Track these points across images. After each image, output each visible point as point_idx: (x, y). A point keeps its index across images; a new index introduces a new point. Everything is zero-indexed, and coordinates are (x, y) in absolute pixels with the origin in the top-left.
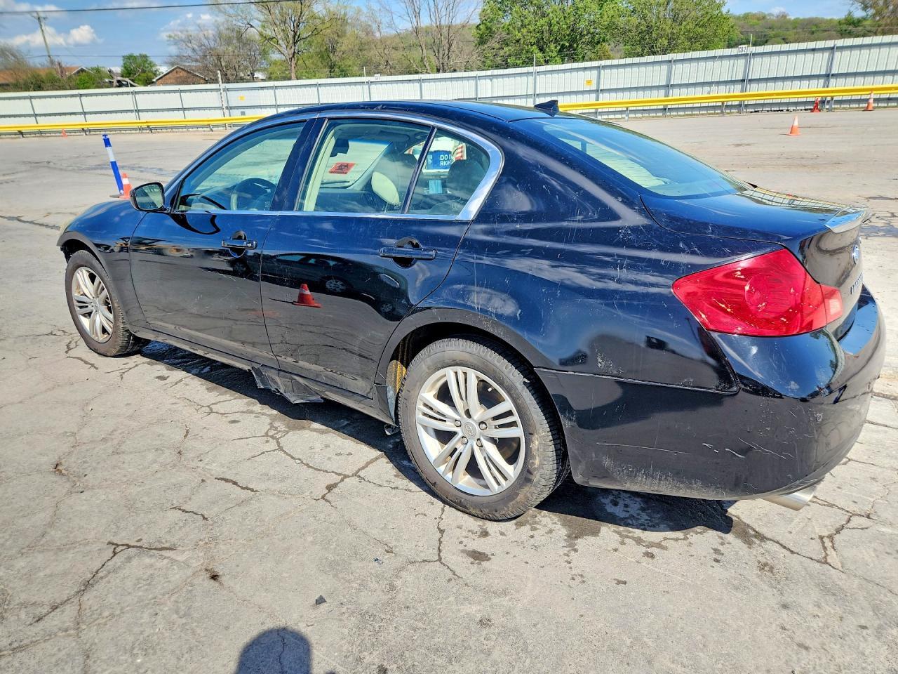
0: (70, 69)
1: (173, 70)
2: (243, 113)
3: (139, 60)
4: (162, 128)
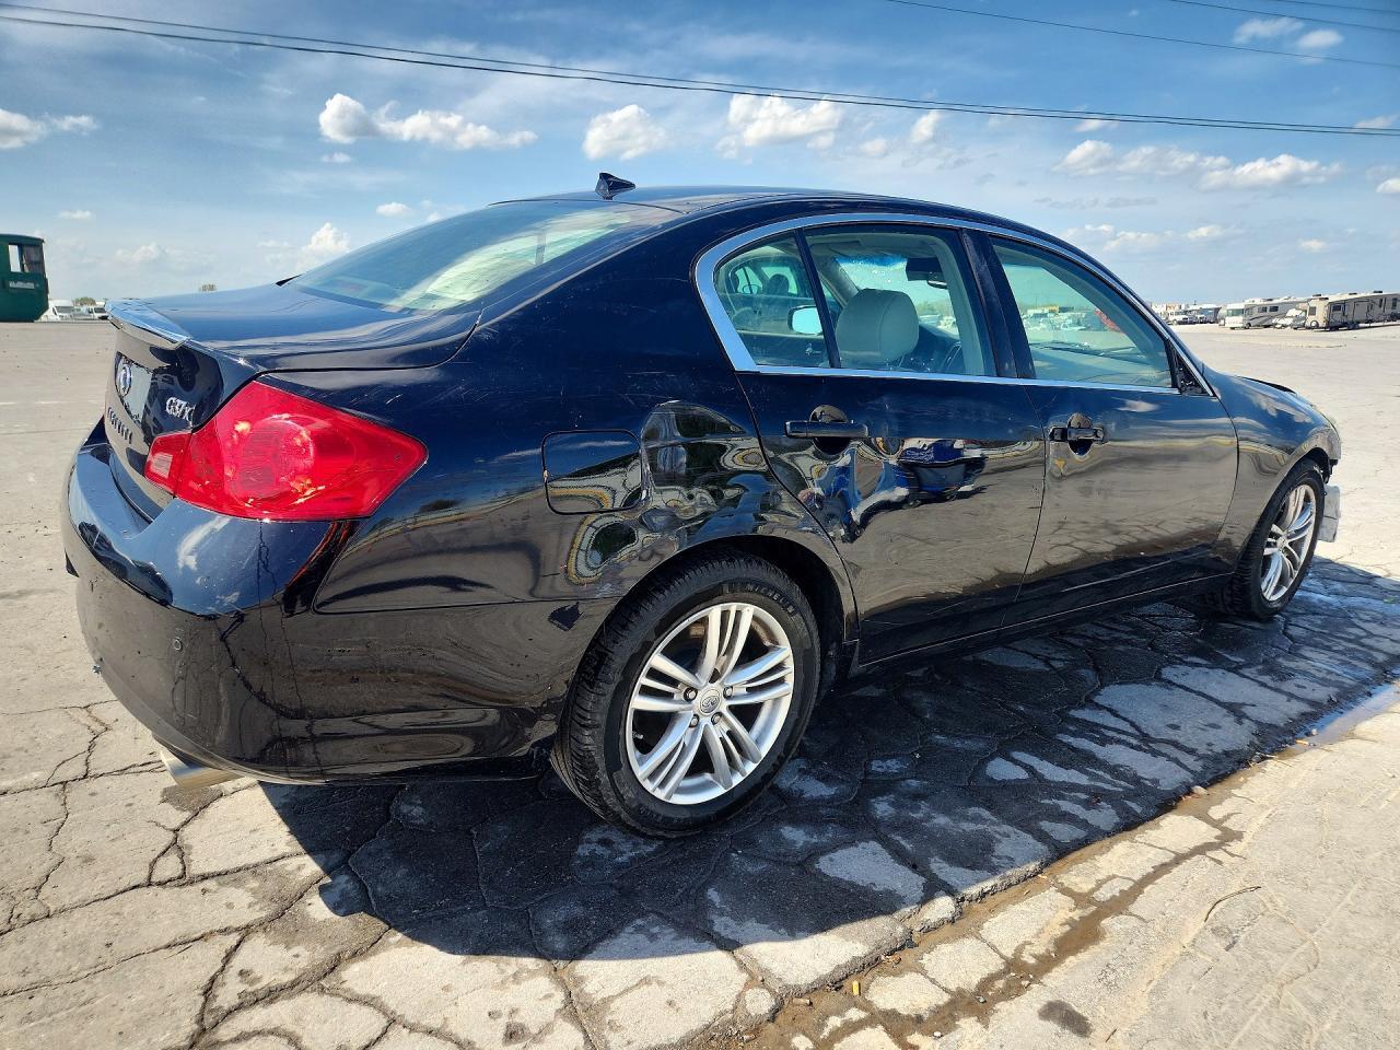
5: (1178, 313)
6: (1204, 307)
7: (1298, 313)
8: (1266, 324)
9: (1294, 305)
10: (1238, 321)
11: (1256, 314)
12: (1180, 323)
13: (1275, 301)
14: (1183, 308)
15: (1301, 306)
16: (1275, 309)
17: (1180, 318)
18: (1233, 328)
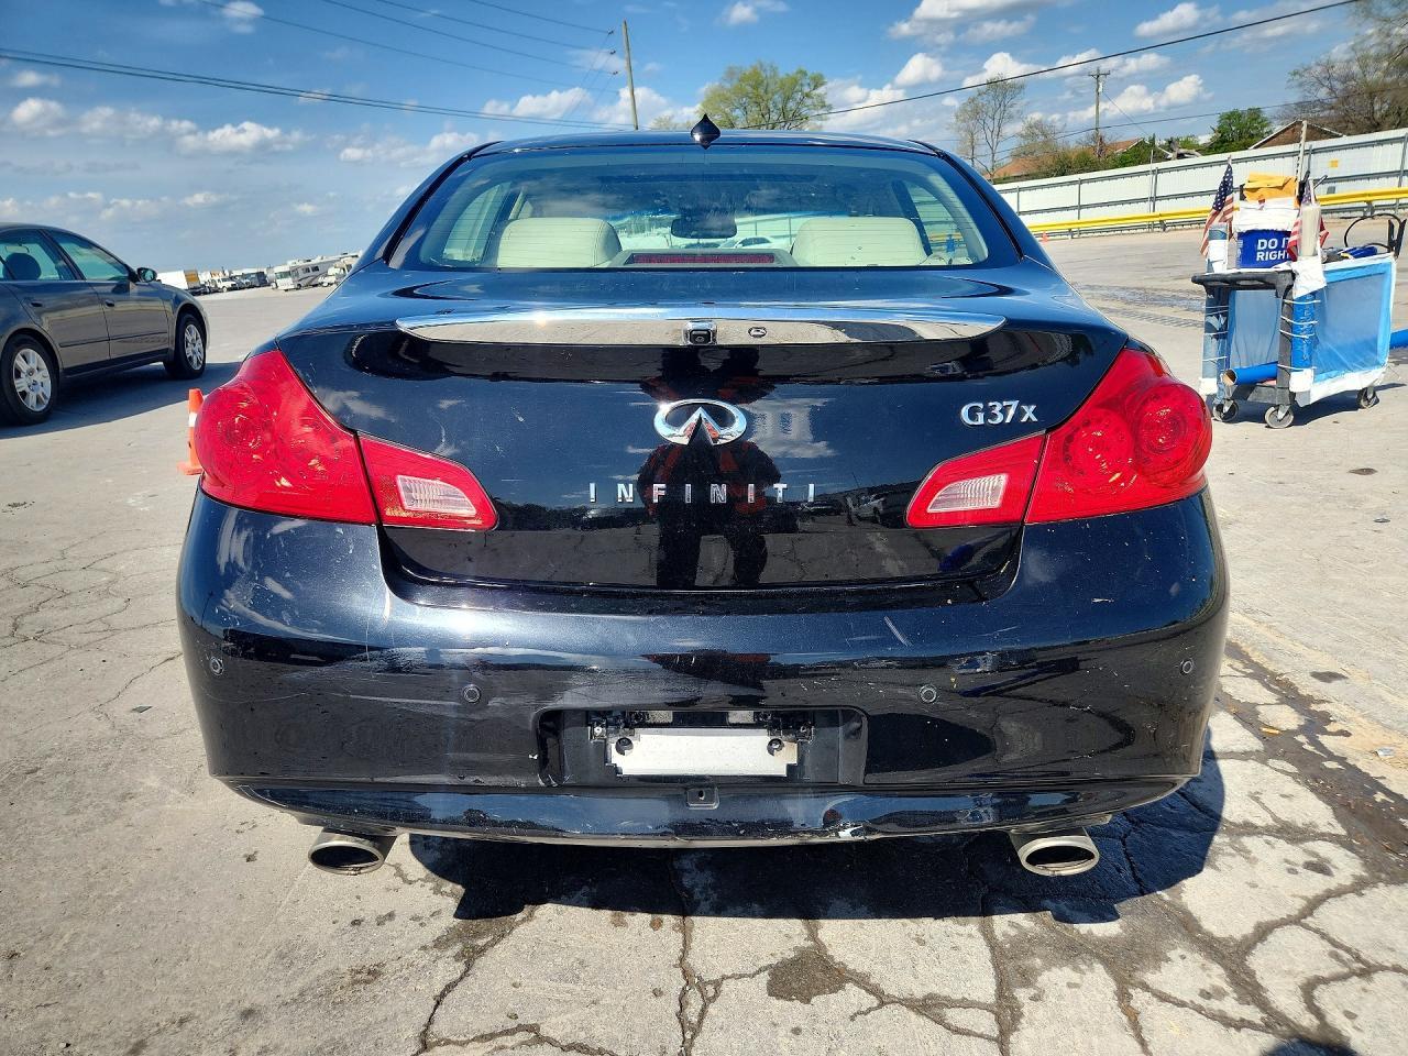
0: (1115, 146)
1: (1287, 129)
2: (1332, 190)
3: (1246, 118)
4: (1182, 224)
5: (224, 280)
6: (246, 271)
7: (337, 271)
8: (313, 283)
9: (331, 263)
10: (288, 283)
11: (302, 275)
12: (229, 290)
13: (313, 262)
14: (227, 274)
15: (337, 264)
16: (316, 269)
17: (229, 284)
18: (286, 290)
